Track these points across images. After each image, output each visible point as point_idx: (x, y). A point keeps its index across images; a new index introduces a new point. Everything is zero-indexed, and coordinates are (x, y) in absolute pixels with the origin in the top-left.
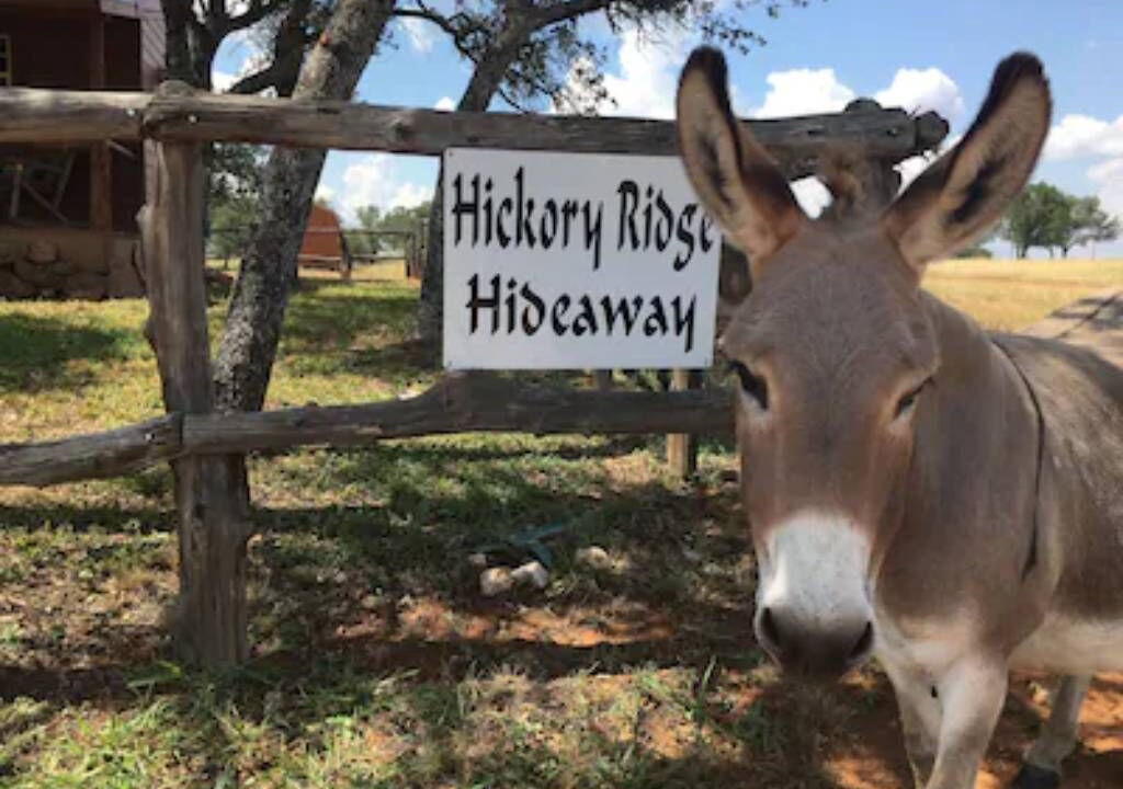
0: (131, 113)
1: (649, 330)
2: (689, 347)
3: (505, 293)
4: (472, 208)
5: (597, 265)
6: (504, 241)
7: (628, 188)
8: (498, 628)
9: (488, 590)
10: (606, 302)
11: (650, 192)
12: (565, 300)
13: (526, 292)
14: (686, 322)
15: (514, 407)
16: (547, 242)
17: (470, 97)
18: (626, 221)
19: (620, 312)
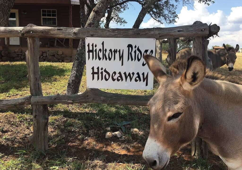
0: (19, 31)
1: (136, 80)
2: (147, 85)
3: (100, 71)
4: (92, 51)
5: (122, 65)
6: (100, 59)
7: (130, 46)
8: (104, 147)
9: (106, 137)
10: (125, 73)
11: (135, 47)
12: (115, 73)
13: (105, 71)
14: (146, 79)
15: (102, 98)
16: (110, 59)
17: (138, 19)
18: (130, 54)
19: (129, 76)
